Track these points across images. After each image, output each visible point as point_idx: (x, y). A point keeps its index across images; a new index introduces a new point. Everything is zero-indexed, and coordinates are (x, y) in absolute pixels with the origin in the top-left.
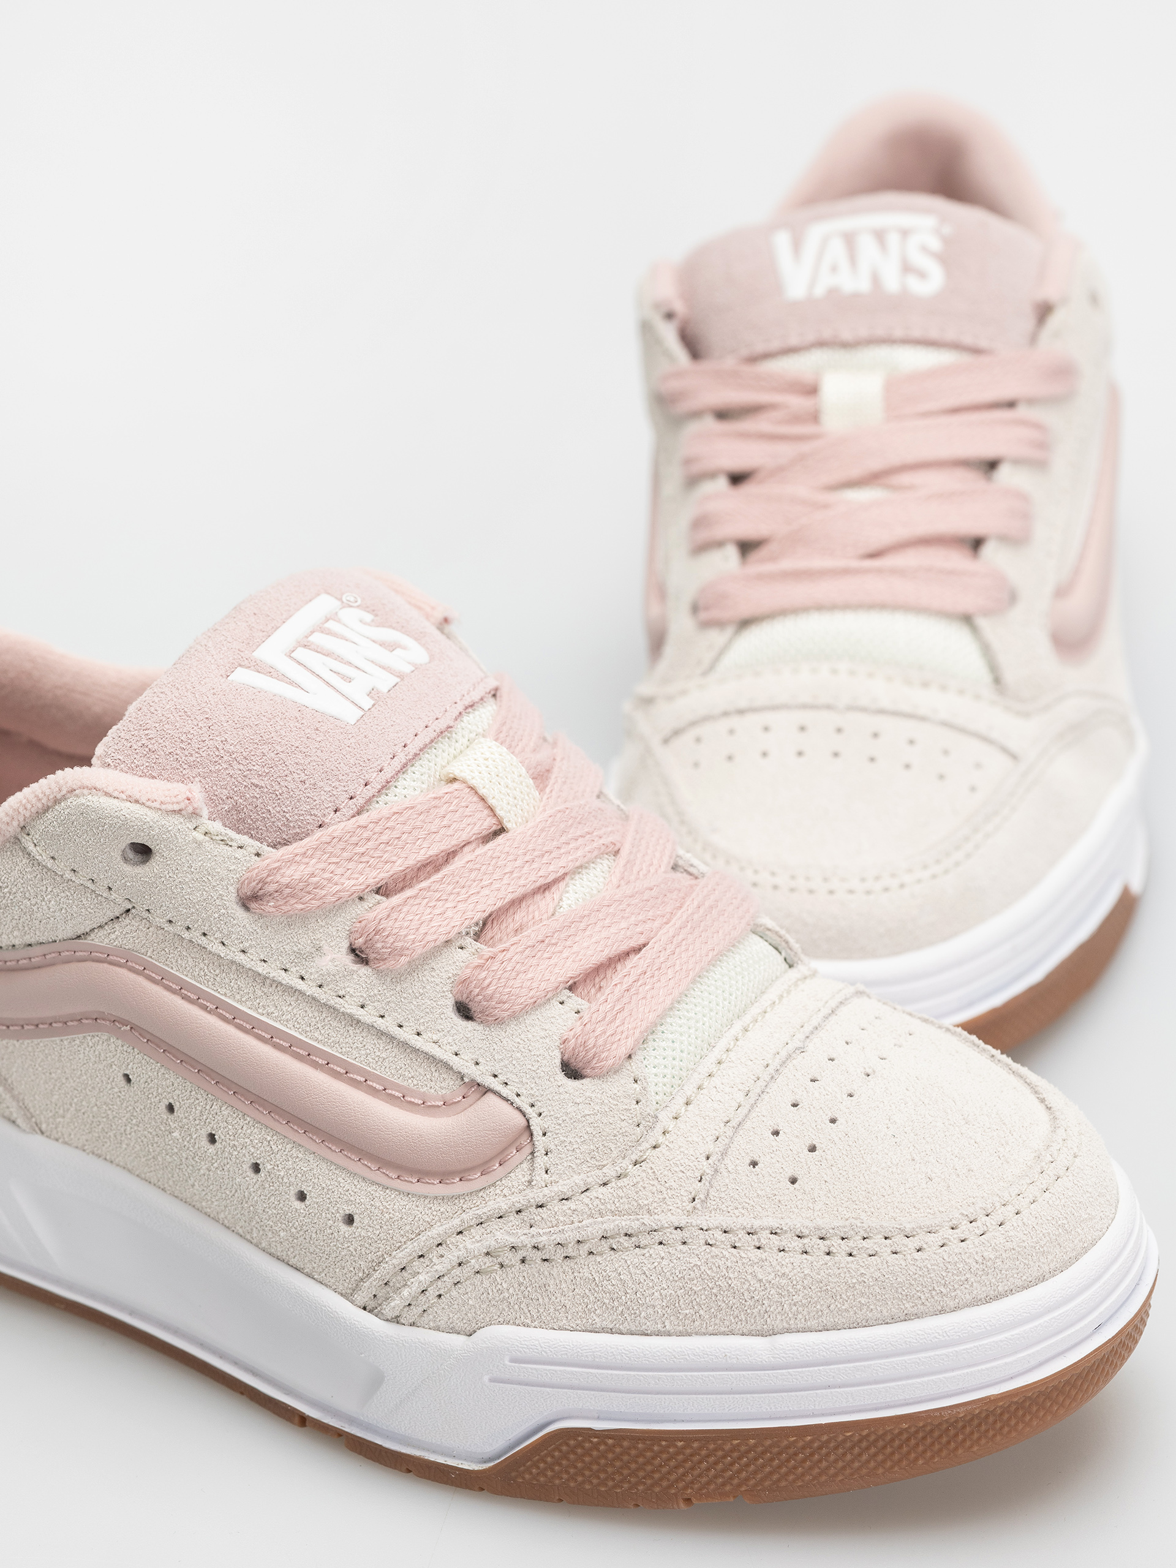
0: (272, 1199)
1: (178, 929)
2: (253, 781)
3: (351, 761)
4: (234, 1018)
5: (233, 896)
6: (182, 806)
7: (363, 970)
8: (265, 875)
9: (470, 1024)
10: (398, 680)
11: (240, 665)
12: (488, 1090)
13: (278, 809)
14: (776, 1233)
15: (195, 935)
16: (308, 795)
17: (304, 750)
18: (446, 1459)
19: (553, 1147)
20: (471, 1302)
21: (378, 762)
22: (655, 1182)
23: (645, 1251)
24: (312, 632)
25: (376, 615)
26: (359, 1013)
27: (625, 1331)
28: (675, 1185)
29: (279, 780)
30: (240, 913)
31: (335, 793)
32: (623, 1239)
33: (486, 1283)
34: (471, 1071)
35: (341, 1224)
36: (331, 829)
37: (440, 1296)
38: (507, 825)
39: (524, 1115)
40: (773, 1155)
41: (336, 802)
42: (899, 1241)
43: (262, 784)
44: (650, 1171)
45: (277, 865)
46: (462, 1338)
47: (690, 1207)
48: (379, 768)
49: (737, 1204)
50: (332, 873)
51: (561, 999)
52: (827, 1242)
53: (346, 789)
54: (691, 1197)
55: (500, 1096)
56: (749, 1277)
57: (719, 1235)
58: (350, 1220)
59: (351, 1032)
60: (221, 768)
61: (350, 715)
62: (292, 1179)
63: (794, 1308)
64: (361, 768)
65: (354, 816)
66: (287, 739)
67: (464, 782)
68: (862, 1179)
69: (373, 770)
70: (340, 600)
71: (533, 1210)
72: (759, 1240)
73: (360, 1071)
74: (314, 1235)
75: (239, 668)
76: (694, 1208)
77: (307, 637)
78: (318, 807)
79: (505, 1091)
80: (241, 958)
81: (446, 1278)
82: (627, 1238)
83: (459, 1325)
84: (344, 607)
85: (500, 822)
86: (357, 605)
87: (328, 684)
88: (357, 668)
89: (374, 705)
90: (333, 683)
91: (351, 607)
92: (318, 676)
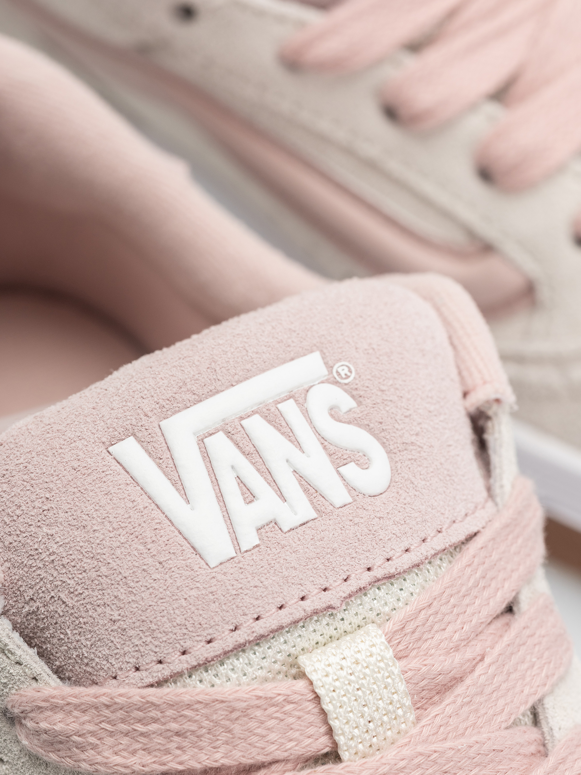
2: (62, 596)
3: (179, 618)
10: (314, 515)
11: (134, 435)
16: (112, 639)
17: (132, 584)
21: (211, 631)
24: (254, 413)
25: (359, 404)
29: (89, 606)
31: (142, 649)
38: (344, 755)
41: (141, 660)
43: (70, 602)
48: (209, 638)
50: (99, 739)
53: (157, 650)
60: (34, 565)
61: (217, 547)
64: (185, 631)
65: (152, 686)
66: (119, 562)
67: (310, 682)
69: (200, 638)
70: (330, 368)
75: (132, 438)
77: (242, 418)
78: (117, 656)
84: (327, 381)
85: (335, 745)
86: (346, 381)
87: (221, 498)
88: (273, 482)
89: (257, 546)
90: (228, 498)
91: (336, 383)
92: (215, 481)
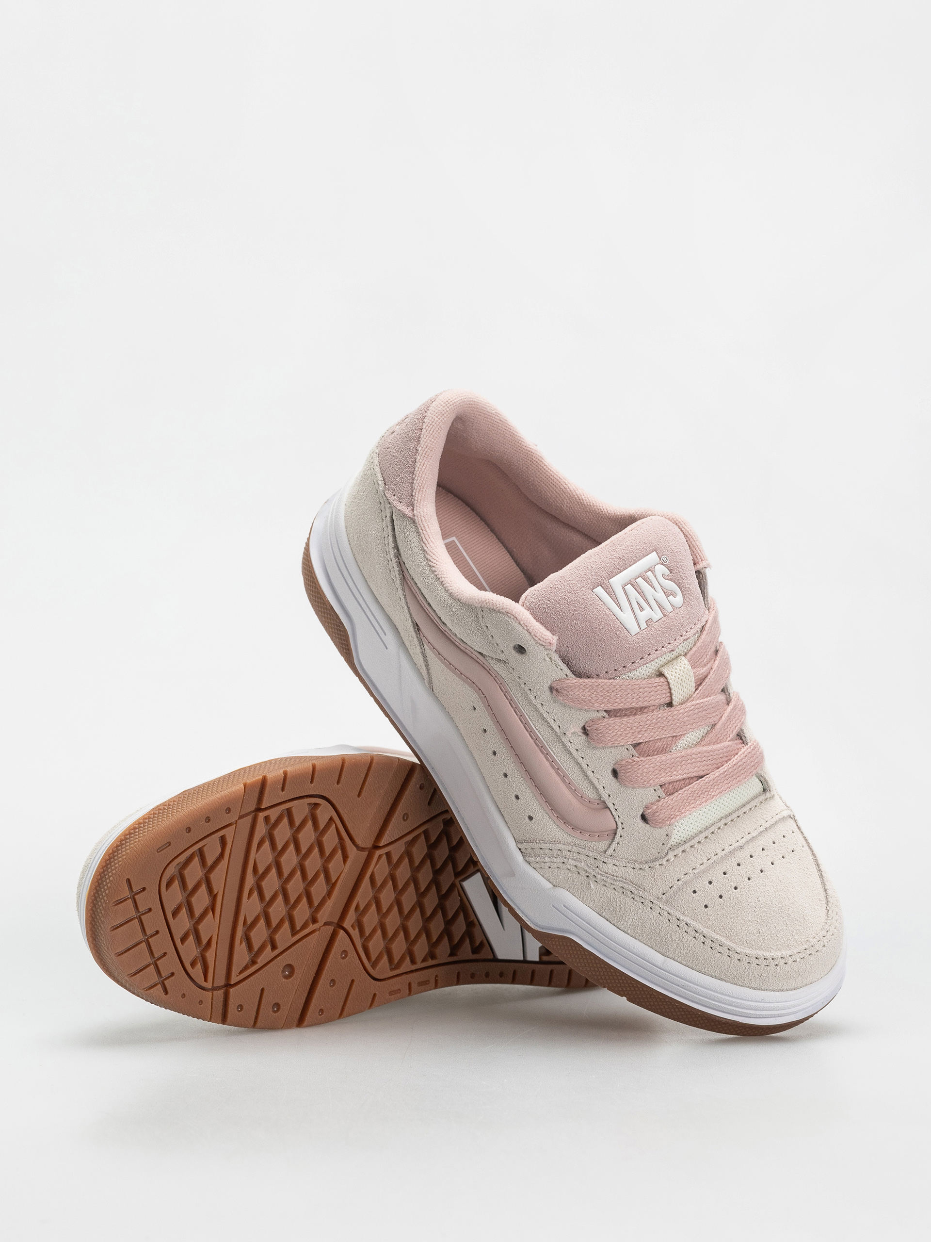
0: (506, 790)
1: (521, 682)
4: (526, 725)
5: (548, 685)
6: (547, 645)
7: (584, 737)
8: (565, 686)
9: (614, 780)
10: (662, 616)
11: (600, 585)
12: (607, 808)
13: (584, 661)
14: (687, 925)
15: (527, 689)
17: (606, 641)
18: (523, 916)
19: (621, 843)
20: (560, 877)
22: (653, 879)
23: (635, 903)
25: (671, 573)
26: (574, 753)
27: (612, 923)
28: (659, 885)
30: (548, 693)
32: (629, 893)
33: (569, 875)
34: (605, 797)
35: (527, 817)
36: (600, 680)
37: (550, 867)
38: (675, 703)
39: (617, 825)
40: (703, 893)
41: (609, 669)
42: (732, 953)
44: (653, 874)
45: (571, 685)
46: (551, 886)
47: (660, 896)
49: (679, 905)
51: (655, 788)
52: (705, 939)
53: (615, 666)
54: (663, 892)
55: (611, 813)
56: (669, 935)
57: (666, 913)
58: (531, 818)
59: (567, 756)
61: (634, 628)
62: (517, 790)
63: (680, 954)
64: (625, 659)
65: (612, 679)
67: (666, 678)
68: (732, 920)
70: (660, 558)
71: (601, 862)
72: (680, 924)
73: (563, 772)
74: (515, 813)
75: (600, 587)
76: (662, 898)
77: (635, 579)
78: (600, 668)
79: (614, 813)
80: (539, 706)
81: (555, 864)
82: (631, 893)
83: (552, 880)
84: (660, 563)
85: (672, 702)
86: (666, 564)
87: (632, 609)
88: (648, 604)
89: (646, 628)
90: (635, 610)
91: (663, 564)
92: (630, 604)
